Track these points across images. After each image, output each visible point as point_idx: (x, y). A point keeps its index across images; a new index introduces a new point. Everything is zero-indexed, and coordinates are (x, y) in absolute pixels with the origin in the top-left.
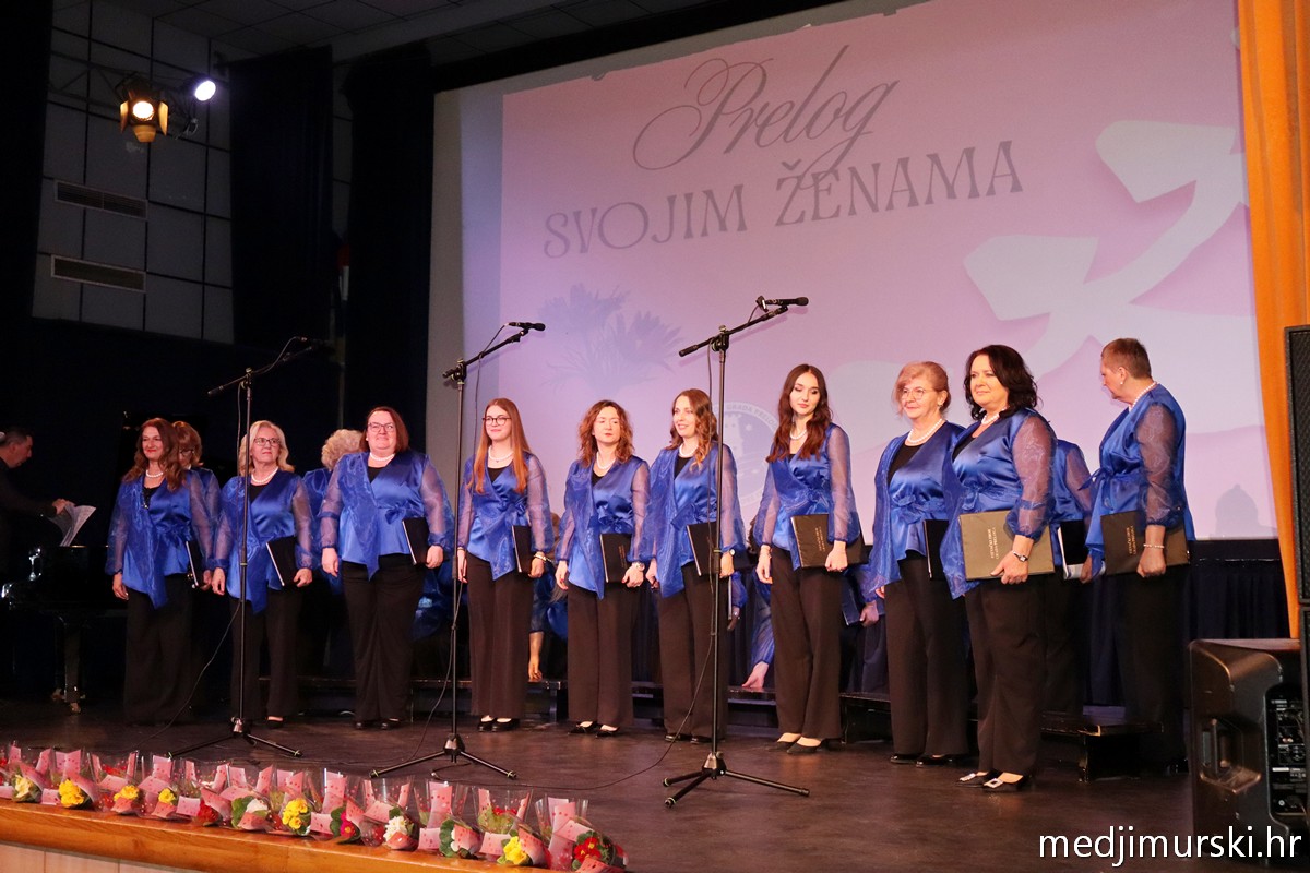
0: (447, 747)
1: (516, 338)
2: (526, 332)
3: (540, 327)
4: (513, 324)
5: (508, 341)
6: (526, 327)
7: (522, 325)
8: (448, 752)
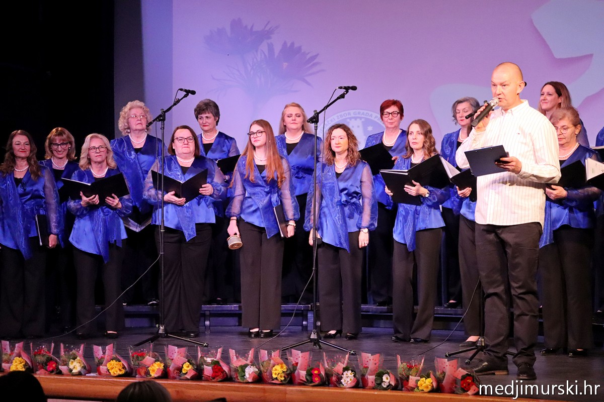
0: (311, 337)
1: (342, 96)
2: (347, 92)
3: (354, 88)
4: (340, 88)
5: (338, 98)
6: (347, 89)
7: (345, 88)
8: (312, 340)
